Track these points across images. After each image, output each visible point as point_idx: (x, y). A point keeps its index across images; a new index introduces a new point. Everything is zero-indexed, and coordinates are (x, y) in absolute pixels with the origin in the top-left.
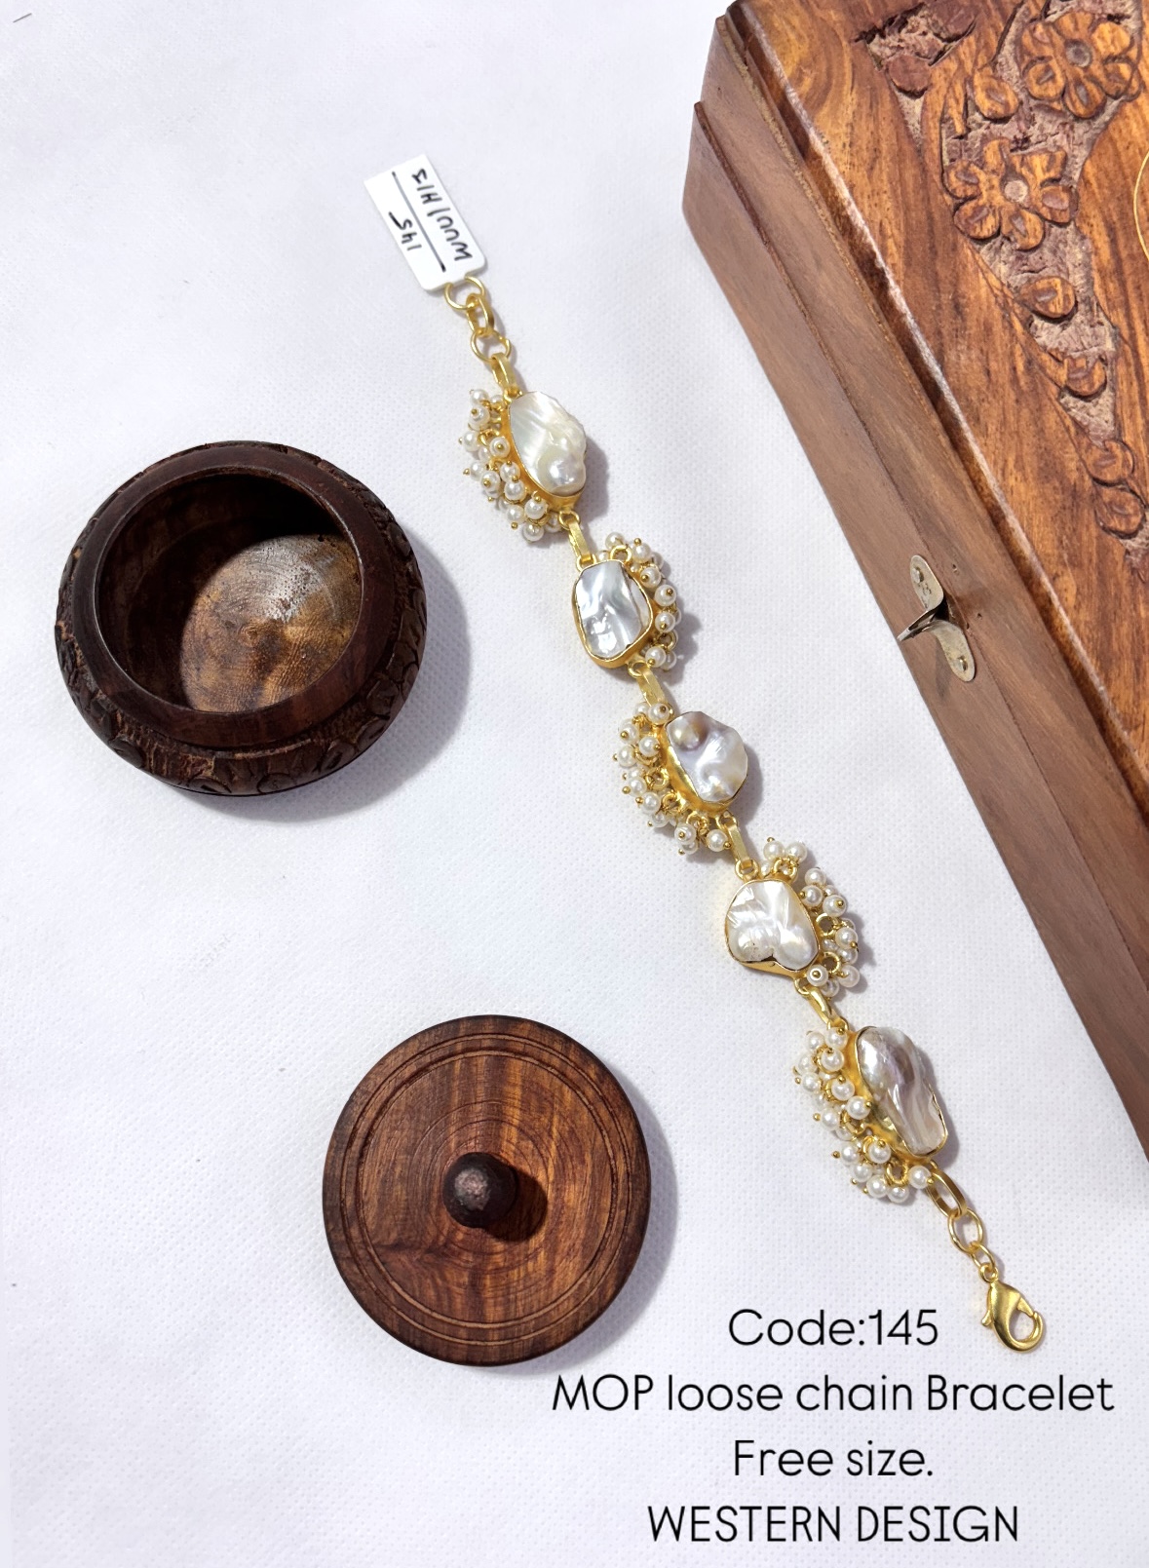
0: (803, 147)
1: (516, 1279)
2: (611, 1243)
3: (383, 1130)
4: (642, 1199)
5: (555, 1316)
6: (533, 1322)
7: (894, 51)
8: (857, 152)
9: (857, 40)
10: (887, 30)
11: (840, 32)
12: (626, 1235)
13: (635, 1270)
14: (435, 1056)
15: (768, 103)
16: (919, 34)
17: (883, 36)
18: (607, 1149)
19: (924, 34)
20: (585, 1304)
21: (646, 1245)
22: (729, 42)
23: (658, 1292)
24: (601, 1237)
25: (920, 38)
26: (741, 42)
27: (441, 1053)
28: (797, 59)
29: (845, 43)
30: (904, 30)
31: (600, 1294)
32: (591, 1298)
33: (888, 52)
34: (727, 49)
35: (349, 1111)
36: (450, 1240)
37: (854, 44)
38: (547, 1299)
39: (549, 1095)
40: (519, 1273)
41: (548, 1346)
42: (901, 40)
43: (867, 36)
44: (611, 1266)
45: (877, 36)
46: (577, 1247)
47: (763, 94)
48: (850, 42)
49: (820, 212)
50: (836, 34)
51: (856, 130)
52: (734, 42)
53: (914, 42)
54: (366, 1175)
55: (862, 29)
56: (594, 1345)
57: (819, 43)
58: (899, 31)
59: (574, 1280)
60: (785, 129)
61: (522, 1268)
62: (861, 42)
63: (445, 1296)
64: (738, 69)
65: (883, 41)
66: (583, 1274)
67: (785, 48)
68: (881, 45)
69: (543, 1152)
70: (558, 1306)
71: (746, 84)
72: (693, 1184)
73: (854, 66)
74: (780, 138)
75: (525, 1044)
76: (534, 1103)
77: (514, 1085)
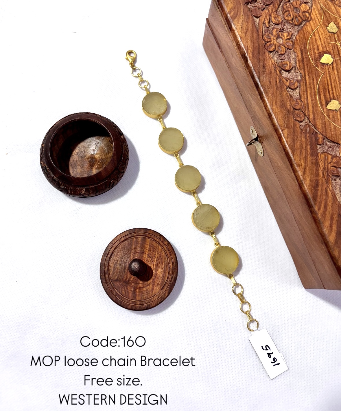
0: (230, 28)
1: (144, 290)
3: (115, 253)
7: (253, 7)
8: (243, 30)
9: (245, 4)
10: (252, 2)
11: (241, 2)
14: (129, 236)
15: (223, 17)
16: (259, 4)
17: (251, 4)
18: (168, 261)
19: (261, 4)
22: (215, 3)
24: (165, 282)
25: (260, 5)
26: (218, 3)
27: (130, 236)
28: (230, 8)
29: (242, 4)
30: (256, 3)
33: (252, 7)
34: (214, 5)
35: (108, 248)
36: (129, 280)
37: (244, 5)
38: (151, 296)
39: (155, 248)
40: (145, 289)
41: (151, 307)
42: (255, 5)
43: (247, 3)
45: (250, 3)
46: (159, 284)
47: (222, 16)
48: (243, 4)
49: (233, 43)
50: (240, 3)
51: (243, 24)
52: (216, 3)
53: (258, 5)
54: (111, 263)
55: (246, 1)
57: (236, 4)
58: (255, 3)
60: (227, 24)
61: (146, 288)
62: (246, 5)
63: (127, 293)
64: (216, 9)
65: (251, 5)
67: (228, 5)
68: (250, 6)
69: (153, 261)
71: (218, 13)
73: (243, 10)
74: (225, 26)
75: (151, 235)
76: (152, 249)
77: (147, 245)
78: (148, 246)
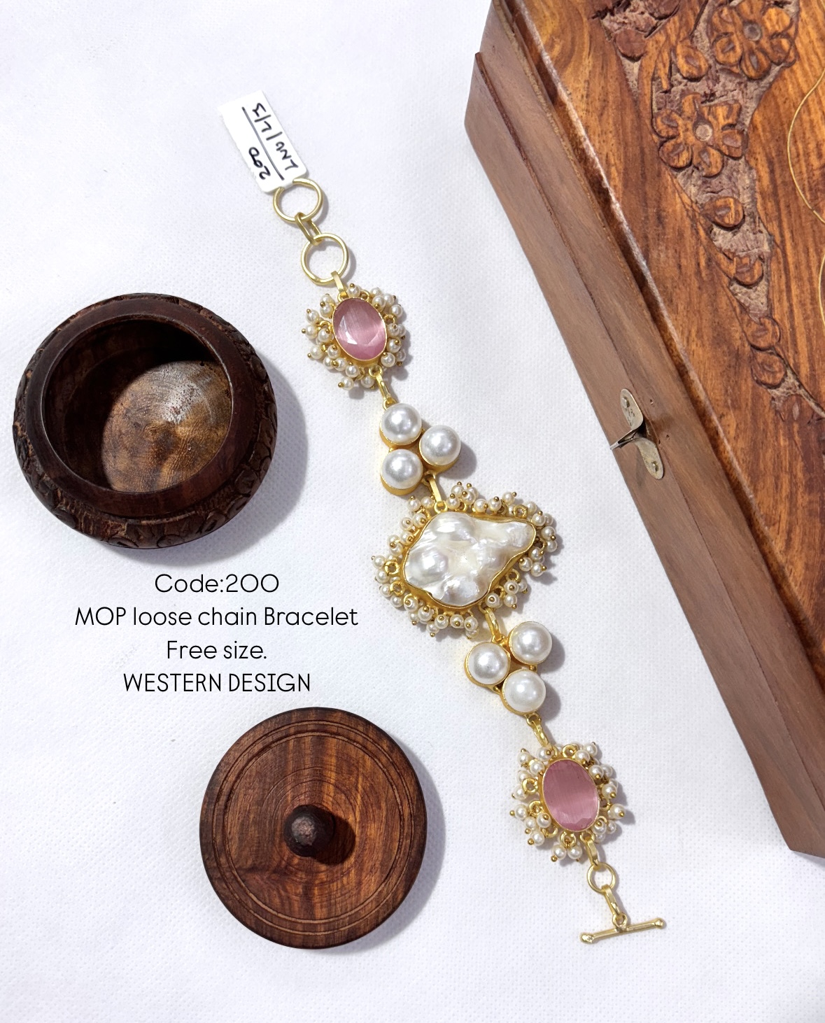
1: (335, 889)
2: (400, 863)
4: (421, 832)
5: (363, 913)
6: (348, 918)
12: (411, 857)
13: (416, 882)
20: (383, 905)
21: (424, 865)
23: (432, 897)
31: (393, 898)
32: (387, 901)
40: (337, 885)
44: (400, 879)
46: (377, 866)
56: (387, 933)
59: (375, 888)
61: (339, 881)
63: (286, 902)
66: (381, 884)
70: (365, 906)
72: (457, 823)
76: (345, 768)
77: (331, 756)
78: (334, 760)
